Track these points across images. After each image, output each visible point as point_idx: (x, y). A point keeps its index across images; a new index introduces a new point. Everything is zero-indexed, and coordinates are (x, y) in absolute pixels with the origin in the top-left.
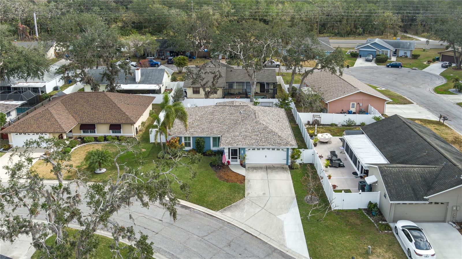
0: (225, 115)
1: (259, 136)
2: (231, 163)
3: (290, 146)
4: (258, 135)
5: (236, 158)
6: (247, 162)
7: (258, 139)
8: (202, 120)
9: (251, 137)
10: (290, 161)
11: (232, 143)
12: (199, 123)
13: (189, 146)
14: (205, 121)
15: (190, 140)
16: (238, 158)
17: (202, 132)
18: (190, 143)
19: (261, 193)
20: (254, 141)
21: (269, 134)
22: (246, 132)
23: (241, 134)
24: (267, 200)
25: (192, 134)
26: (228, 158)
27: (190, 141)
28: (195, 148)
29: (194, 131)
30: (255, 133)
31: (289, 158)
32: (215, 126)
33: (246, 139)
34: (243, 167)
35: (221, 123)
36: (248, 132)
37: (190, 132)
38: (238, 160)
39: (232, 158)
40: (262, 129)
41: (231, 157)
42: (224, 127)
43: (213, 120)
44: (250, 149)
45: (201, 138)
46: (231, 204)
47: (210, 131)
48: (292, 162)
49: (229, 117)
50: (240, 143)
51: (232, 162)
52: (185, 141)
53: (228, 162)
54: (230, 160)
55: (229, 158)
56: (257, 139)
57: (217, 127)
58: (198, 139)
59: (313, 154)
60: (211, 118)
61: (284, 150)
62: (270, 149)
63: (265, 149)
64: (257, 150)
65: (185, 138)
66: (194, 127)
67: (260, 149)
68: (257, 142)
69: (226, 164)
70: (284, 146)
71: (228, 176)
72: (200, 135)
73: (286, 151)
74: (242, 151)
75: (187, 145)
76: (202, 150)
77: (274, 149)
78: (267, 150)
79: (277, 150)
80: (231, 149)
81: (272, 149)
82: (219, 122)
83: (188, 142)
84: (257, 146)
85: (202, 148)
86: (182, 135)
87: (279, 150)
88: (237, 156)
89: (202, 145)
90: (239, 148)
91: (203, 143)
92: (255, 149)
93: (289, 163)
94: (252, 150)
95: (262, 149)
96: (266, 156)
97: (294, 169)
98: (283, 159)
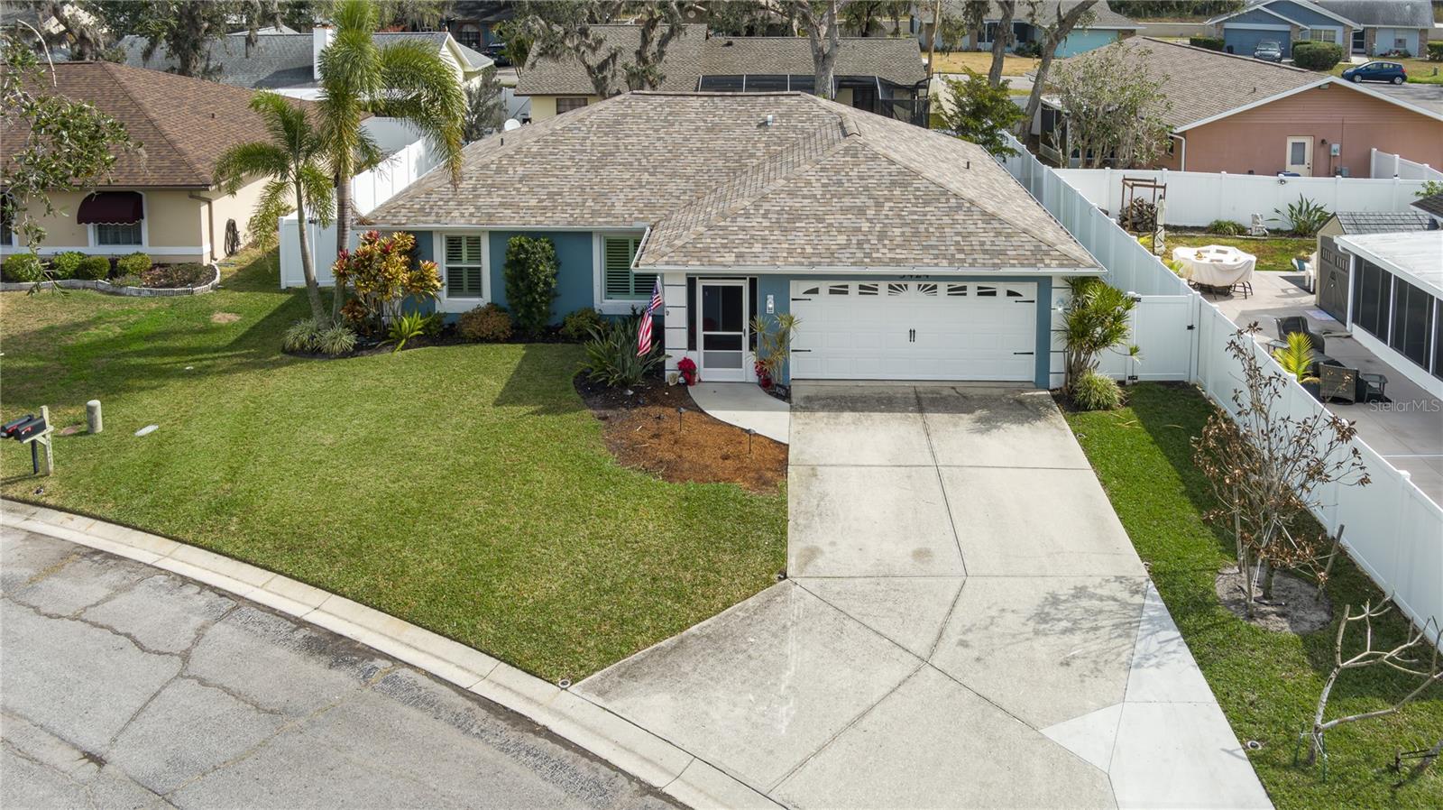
0: (679, 132)
1: (870, 213)
2: (704, 373)
3: (1061, 265)
4: (861, 211)
5: (735, 344)
6: (798, 367)
7: (865, 226)
8: (551, 154)
9: (821, 220)
10: (1057, 363)
11: (707, 249)
12: (536, 168)
13: (476, 289)
14: (572, 158)
15: (476, 256)
16: (746, 342)
17: (545, 208)
18: (476, 273)
19: (899, 553)
20: (842, 239)
21: (926, 203)
22: (792, 194)
23: (766, 206)
24: (951, 598)
25: (490, 215)
26: (685, 344)
27: (479, 260)
28: (504, 302)
29: (501, 204)
30: (847, 201)
31: (1057, 343)
32: (622, 180)
33: (795, 229)
34: (778, 396)
35: (655, 167)
36: (804, 197)
37: (478, 208)
38: (748, 358)
39: (710, 343)
40: (887, 180)
41: (700, 334)
42: (671, 187)
43: (612, 154)
44: (815, 291)
45: (535, 235)
46: (682, 629)
47: (590, 203)
48: (1074, 370)
49: (702, 141)
50: (757, 248)
51: (706, 366)
52: (450, 259)
53: (687, 367)
54: (698, 356)
55: (692, 345)
56: (859, 230)
57: (632, 188)
58: (521, 245)
59: (1191, 328)
60: (602, 145)
61: (1021, 295)
62: (935, 287)
63: (906, 286)
64: (860, 293)
65: (454, 244)
66: (502, 186)
67: (876, 290)
68: (860, 244)
69: (674, 377)
70: (1022, 265)
71: (676, 442)
72: (533, 224)
73: (1035, 299)
74: (771, 298)
75: (462, 282)
76: (539, 309)
77: (964, 288)
78: (921, 294)
79: (979, 294)
80: (704, 286)
81: (949, 290)
82: (644, 162)
83: (464, 264)
84: (861, 263)
85: (541, 295)
86: (433, 218)
87: (994, 294)
88: (740, 328)
89: (539, 278)
90: (750, 279)
91: (546, 268)
92: (847, 287)
93: (1051, 375)
94: (832, 292)
95: (890, 287)
96: (914, 331)
97: (1089, 410)
98: (1015, 354)
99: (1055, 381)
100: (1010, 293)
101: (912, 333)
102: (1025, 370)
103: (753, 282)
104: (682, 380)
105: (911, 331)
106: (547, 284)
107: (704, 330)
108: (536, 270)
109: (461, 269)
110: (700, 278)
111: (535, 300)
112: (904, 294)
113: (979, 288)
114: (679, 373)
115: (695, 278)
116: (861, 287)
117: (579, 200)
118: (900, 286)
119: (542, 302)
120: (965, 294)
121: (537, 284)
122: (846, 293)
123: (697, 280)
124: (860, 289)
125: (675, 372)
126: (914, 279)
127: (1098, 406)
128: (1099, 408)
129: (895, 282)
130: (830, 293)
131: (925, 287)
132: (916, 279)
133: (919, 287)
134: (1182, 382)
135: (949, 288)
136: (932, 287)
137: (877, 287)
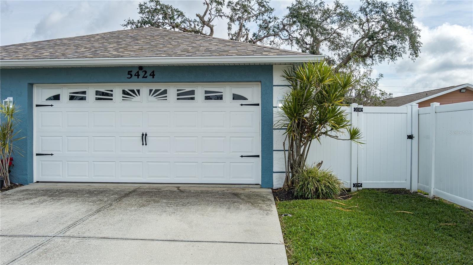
6: (42, 170)
10: (279, 162)
44: (57, 98)
48: (294, 167)
59: (410, 137)
61: (245, 99)
62: (165, 92)
63: (138, 91)
67: (112, 95)
73: (260, 102)
77: (193, 92)
78: (152, 98)
79: (207, 98)
81: (178, 95)
87: (220, 98)
92: (84, 93)
93: (274, 175)
94: (72, 98)
95: (124, 92)
96: (146, 135)
97: (308, 198)
98: (242, 156)
99: (278, 181)
100: (236, 97)
101: (144, 136)
102: (251, 173)
105: (143, 135)
112: (137, 98)
113: (206, 92)
116: (97, 93)
118: (133, 91)
120: (193, 99)
122: (84, 98)
124: (96, 95)
126: (141, 77)
127: (317, 195)
128: (318, 197)
129: (128, 87)
130: (70, 99)
131: (156, 91)
132: (143, 77)
133: (151, 91)
134: (404, 189)
135: (178, 90)
136: (163, 90)
137: (112, 91)
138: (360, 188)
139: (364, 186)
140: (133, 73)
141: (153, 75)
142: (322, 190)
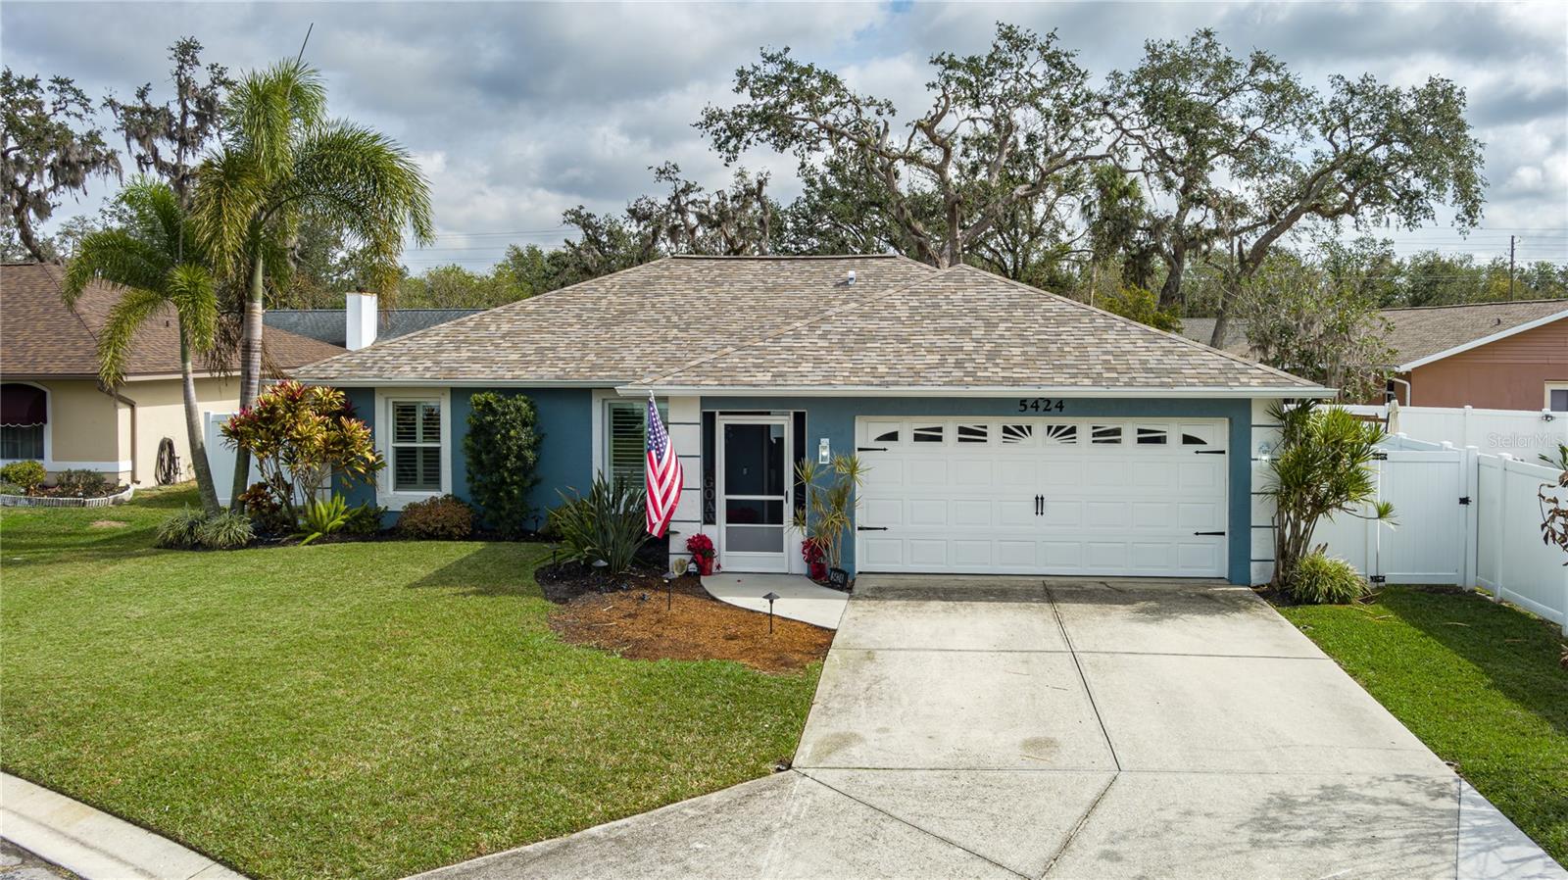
0: (728, 292)
1: (978, 333)
2: (727, 559)
3: (1265, 384)
4: (965, 331)
5: (775, 514)
6: (868, 554)
7: (969, 346)
8: (551, 312)
9: (903, 341)
10: (1262, 545)
12: (529, 324)
13: (433, 480)
14: (579, 316)
15: (435, 433)
16: (788, 509)
17: (529, 362)
18: (433, 456)
19: (997, 742)
20: (934, 359)
21: (1059, 324)
22: (864, 316)
23: (826, 327)
25: (451, 370)
26: (698, 515)
27: (438, 439)
28: (464, 490)
29: (469, 359)
30: (945, 323)
31: (1262, 511)
32: (641, 336)
33: (865, 349)
34: (833, 585)
35: (688, 324)
36: (882, 319)
37: (437, 363)
38: (794, 536)
39: (736, 513)
40: (1005, 302)
41: (721, 498)
42: (708, 342)
43: (635, 312)
44: (892, 437)
45: (510, 392)
47: (592, 357)
48: (1287, 553)
49: (757, 300)
50: (805, 367)
51: (729, 547)
52: (400, 435)
53: (701, 549)
54: (717, 533)
55: (709, 518)
56: (961, 349)
57: (652, 343)
58: (488, 404)
59: (1465, 501)
60: (621, 304)
61: (1203, 443)
62: (1073, 430)
63: (1029, 428)
64: (960, 440)
65: (405, 416)
66: (479, 342)
67: (985, 435)
68: (959, 364)
69: (681, 564)
70: (1206, 384)
71: (659, 621)
72: (507, 376)
73: (1226, 448)
74: (825, 442)
75: (413, 467)
76: (509, 493)
77: (1117, 432)
78: (1053, 441)
79: (1140, 441)
80: (726, 425)
81: (1094, 435)
82: (675, 319)
83: (420, 444)
84: (960, 383)
85: (512, 472)
86: (375, 372)
87: (1160, 440)
88: (780, 491)
89: (509, 448)
90: (795, 413)
91: (522, 436)
92: (940, 430)
93: (1253, 564)
94: (918, 438)
95: (1006, 430)
96: (1042, 498)
97: (1316, 603)
98: (1197, 534)
99: (1259, 574)
100: (1188, 440)
101: (1039, 501)
102: (1213, 559)
103: (799, 419)
104: (692, 568)
105: (1037, 498)
106: (520, 457)
107: (727, 493)
108: (506, 437)
109: (414, 450)
110: (721, 413)
111: (503, 481)
112: (1026, 441)
113: (1140, 431)
114: (688, 558)
115: (714, 413)
116: (962, 430)
117: (578, 355)
118: (1020, 428)
119: (514, 483)
120: (1118, 442)
121: (506, 457)
122: (939, 439)
123: (718, 417)
124: (959, 433)
125: (683, 557)
126: (1041, 409)
127: (1330, 598)
128: (1331, 602)
129: (1012, 421)
130: (915, 440)
131: (1059, 428)
132: (1045, 410)
133: (1050, 428)
134: (1453, 586)
135: (1094, 428)
136: (1069, 427)
137: (985, 427)
138: (1381, 584)
139: (1387, 581)
140: (1029, 404)
141: (1061, 408)
142: (1337, 591)
